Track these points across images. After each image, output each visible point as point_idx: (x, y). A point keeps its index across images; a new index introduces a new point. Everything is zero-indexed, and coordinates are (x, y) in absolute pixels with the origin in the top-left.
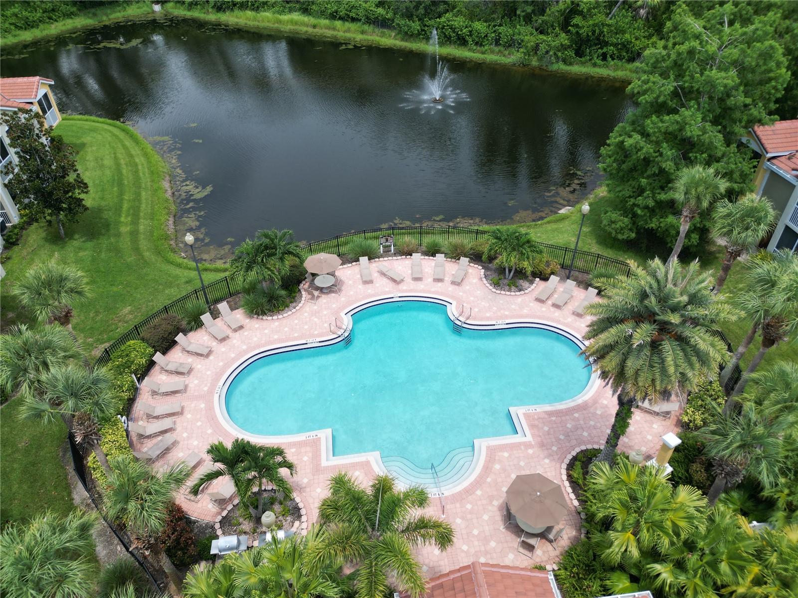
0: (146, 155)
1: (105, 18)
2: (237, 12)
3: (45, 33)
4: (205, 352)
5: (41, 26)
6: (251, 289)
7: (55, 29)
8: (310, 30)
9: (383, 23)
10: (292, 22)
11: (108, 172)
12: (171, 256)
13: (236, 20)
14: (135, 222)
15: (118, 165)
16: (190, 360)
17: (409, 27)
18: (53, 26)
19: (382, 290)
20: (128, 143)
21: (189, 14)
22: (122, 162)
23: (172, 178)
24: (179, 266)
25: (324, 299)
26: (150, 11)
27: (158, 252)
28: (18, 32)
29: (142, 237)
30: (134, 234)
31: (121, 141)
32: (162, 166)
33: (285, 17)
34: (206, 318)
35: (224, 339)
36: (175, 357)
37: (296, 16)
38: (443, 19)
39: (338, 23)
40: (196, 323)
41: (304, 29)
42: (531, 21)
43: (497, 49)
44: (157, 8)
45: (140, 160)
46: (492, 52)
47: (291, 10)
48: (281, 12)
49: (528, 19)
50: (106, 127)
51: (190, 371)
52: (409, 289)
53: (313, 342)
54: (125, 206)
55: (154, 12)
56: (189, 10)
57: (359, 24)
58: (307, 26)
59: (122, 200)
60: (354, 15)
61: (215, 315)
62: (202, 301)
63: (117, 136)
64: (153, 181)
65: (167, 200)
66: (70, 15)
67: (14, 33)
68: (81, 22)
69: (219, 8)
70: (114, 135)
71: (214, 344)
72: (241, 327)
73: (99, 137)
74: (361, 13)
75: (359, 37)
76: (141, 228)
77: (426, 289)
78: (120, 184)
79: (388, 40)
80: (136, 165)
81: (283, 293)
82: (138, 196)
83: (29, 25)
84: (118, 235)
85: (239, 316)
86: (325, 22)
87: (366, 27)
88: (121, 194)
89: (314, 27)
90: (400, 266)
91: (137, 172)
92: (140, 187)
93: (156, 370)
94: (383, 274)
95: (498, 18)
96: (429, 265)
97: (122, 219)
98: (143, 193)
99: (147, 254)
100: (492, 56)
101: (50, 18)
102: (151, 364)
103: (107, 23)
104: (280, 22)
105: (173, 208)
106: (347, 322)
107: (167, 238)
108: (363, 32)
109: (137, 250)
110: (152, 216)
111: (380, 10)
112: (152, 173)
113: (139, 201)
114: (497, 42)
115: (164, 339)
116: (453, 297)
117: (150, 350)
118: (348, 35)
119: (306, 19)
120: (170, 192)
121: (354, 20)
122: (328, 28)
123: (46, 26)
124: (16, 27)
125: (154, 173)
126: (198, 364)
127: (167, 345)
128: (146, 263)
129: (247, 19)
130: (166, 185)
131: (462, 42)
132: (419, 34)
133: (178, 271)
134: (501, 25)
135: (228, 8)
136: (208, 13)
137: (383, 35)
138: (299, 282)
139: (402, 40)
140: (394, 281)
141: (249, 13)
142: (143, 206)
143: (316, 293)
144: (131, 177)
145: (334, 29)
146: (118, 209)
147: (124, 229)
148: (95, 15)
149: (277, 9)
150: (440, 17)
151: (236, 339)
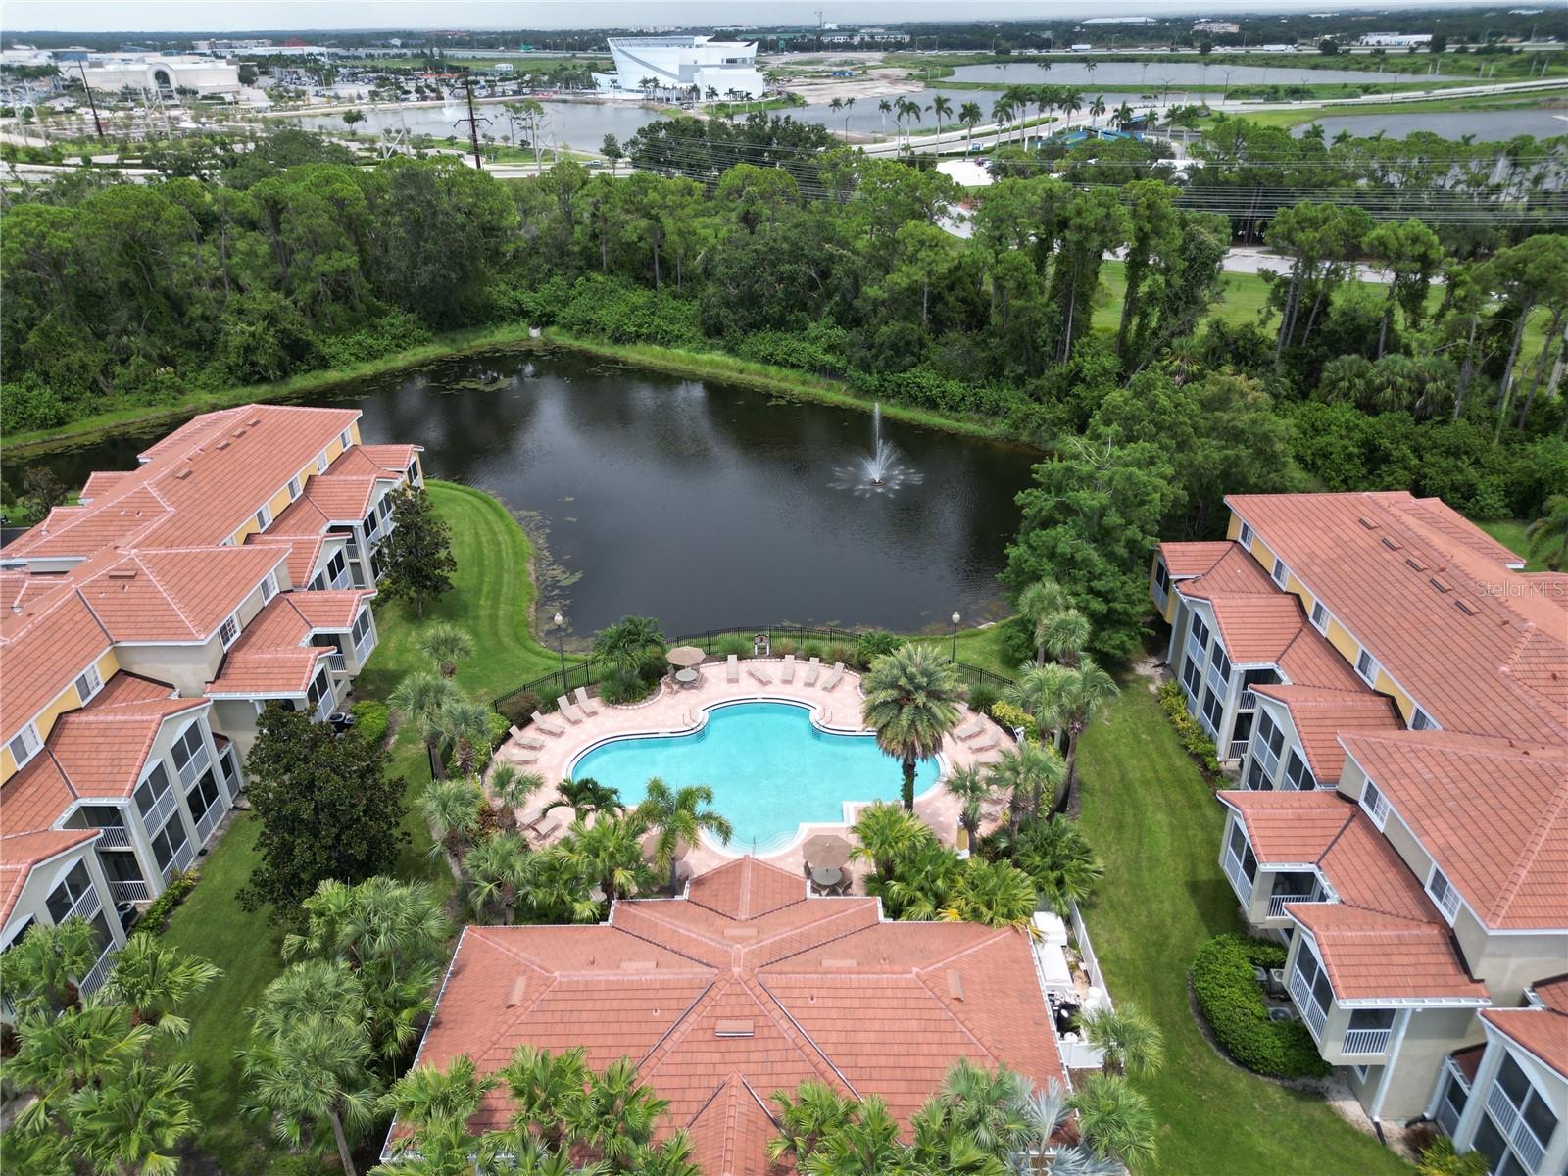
0: (510, 532)
1: (465, 345)
2: (640, 345)
3: (392, 364)
4: (558, 731)
5: (387, 357)
6: (610, 676)
7: (401, 360)
8: (735, 375)
9: (832, 373)
10: (712, 363)
11: (468, 551)
12: (531, 644)
13: (639, 357)
14: (495, 606)
15: (479, 543)
16: (542, 737)
17: (865, 382)
18: (400, 356)
19: (748, 689)
20: (491, 517)
21: (576, 344)
22: (484, 539)
23: (539, 560)
24: (538, 654)
25: (684, 694)
26: (525, 336)
27: (517, 639)
28: (360, 364)
29: (501, 622)
30: (493, 618)
31: (483, 514)
32: (528, 546)
33: (705, 357)
34: (562, 700)
35: (576, 723)
36: (529, 734)
37: (718, 356)
38: (907, 375)
39: (773, 369)
40: (551, 706)
41: (727, 374)
42: (1024, 384)
43: (977, 416)
44: (535, 333)
45: (503, 538)
46: (971, 420)
47: (712, 348)
48: (698, 350)
49: (1019, 382)
50: (466, 496)
51: (541, 747)
52: (777, 691)
53: (664, 731)
54: (486, 588)
55: (530, 338)
56: (577, 339)
57: (801, 371)
58: (732, 370)
59: (482, 582)
60: (794, 361)
61: (572, 700)
62: (560, 686)
63: (478, 509)
64: (517, 563)
65: (530, 585)
66: (422, 342)
67: (353, 365)
68: (435, 350)
69: (618, 339)
70: (474, 506)
71: (568, 726)
72: (595, 713)
73: (458, 508)
74: (804, 358)
75: (798, 389)
76: (501, 612)
77: (796, 692)
78: (481, 565)
79: (837, 395)
80: (499, 544)
81: (641, 683)
82: (499, 577)
83: (372, 355)
84: (477, 618)
85: (595, 704)
86: (754, 366)
87: (809, 377)
88: (481, 575)
89: (741, 372)
90: (772, 668)
91: (499, 551)
92: (502, 569)
93: (511, 741)
94: (751, 675)
95: (979, 378)
96: (805, 669)
97: (482, 602)
98: (505, 576)
99: (506, 640)
100: (969, 426)
101: (398, 346)
102: (507, 736)
103: (468, 353)
104: (696, 362)
105: (536, 593)
106: (703, 717)
107: (528, 625)
108: (803, 383)
109: (495, 634)
110: (513, 601)
111: (829, 358)
112: (516, 553)
113: (501, 586)
114: (978, 407)
115: (521, 715)
116: (819, 702)
117: (507, 723)
118: (785, 385)
119: (730, 360)
120: (534, 577)
121: (793, 366)
122: (760, 374)
123: (393, 356)
124: (357, 357)
125: (518, 555)
126: (549, 741)
127: (525, 722)
128: (505, 649)
129: (653, 356)
130: (530, 568)
131: (931, 404)
132: (877, 391)
133: (536, 659)
134: (983, 387)
135: (629, 340)
136: (601, 344)
137: (830, 388)
138: (661, 675)
139: (855, 396)
140: (760, 681)
141: (656, 349)
142: (504, 590)
143: (676, 687)
144: (493, 557)
145: (767, 376)
146: (478, 591)
147: (483, 613)
148: (453, 341)
149: (694, 345)
150: (905, 371)
151: (589, 724)
